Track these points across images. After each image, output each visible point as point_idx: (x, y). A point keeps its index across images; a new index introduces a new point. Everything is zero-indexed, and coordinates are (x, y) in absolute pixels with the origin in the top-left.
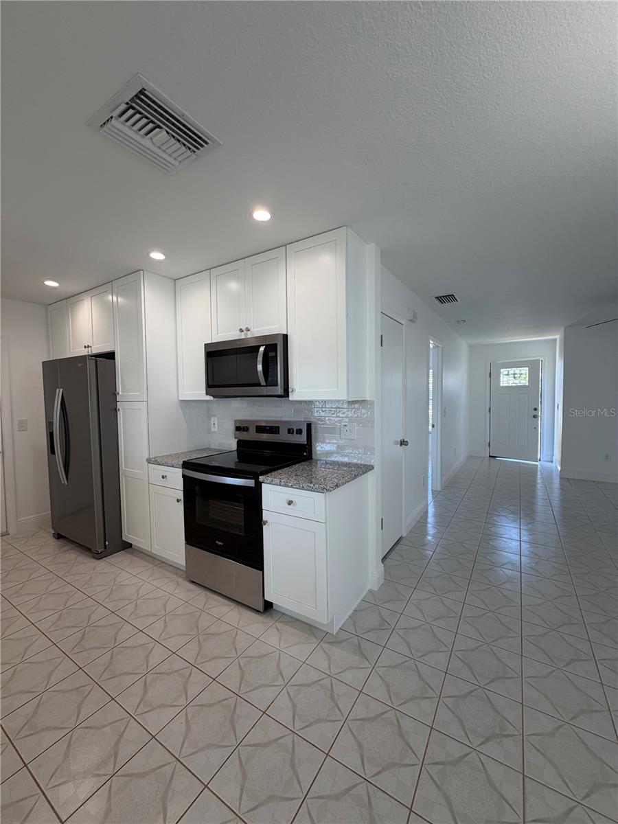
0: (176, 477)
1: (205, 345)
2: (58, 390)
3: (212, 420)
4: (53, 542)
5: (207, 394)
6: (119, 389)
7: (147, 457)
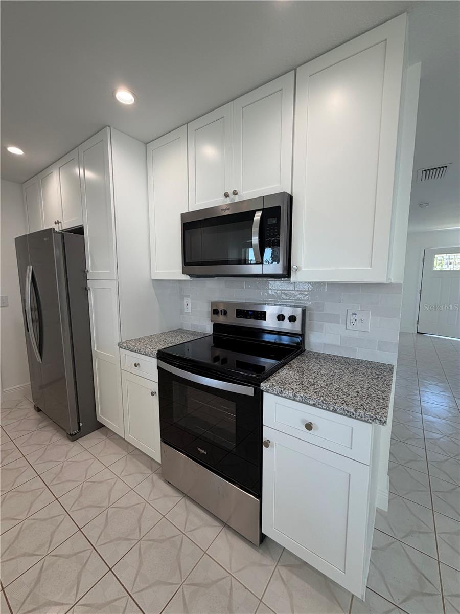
0: (150, 367)
1: (181, 214)
2: (28, 267)
3: (185, 300)
4: (33, 414)
5: (183, 273)
6: (89, 267)
7: (118, 341)
